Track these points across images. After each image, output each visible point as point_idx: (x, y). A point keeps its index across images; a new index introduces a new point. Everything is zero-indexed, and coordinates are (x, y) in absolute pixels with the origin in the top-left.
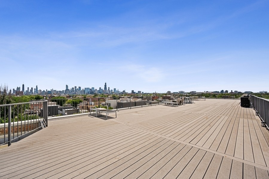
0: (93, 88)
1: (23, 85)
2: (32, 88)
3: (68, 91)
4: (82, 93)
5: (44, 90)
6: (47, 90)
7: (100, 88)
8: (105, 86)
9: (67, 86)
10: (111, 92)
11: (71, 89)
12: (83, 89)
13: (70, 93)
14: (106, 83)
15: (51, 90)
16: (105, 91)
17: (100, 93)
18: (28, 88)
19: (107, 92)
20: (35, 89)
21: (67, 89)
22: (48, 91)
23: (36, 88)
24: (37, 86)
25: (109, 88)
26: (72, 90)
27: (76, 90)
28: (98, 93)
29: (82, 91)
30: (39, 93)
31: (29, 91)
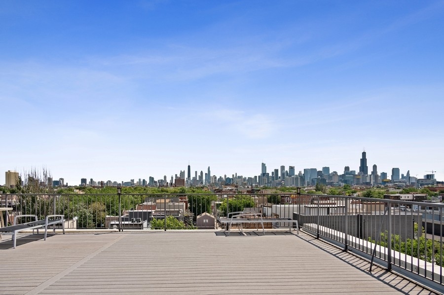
0: (326, 169)
1: (189, 167)
2: (202, 173)
3: (265, 178)
4: (297, 184)
5: (221, 177)
6: (225, 176)
7: (347, 168)
8: (364, 161)
9: (264, 166)
10: (380, 180)
11: (273, 173)
12: (300, 172)
13: (271, 183)
14: (364, 154)
15: (233, 175)
16: (361, 177)
17: (345, 181)
18: (196, 172)
19: (368, 181)
20: (206, 174)
21: (264, 174)
22: (227, 177)
23: (207, 173)
24: (209, 167)
25: (375, 167)
26: (274, 175)
27: (283, 174)
28: (340, 183)
29: (297, 178)
30: (211, 182)
31: (198, 179)
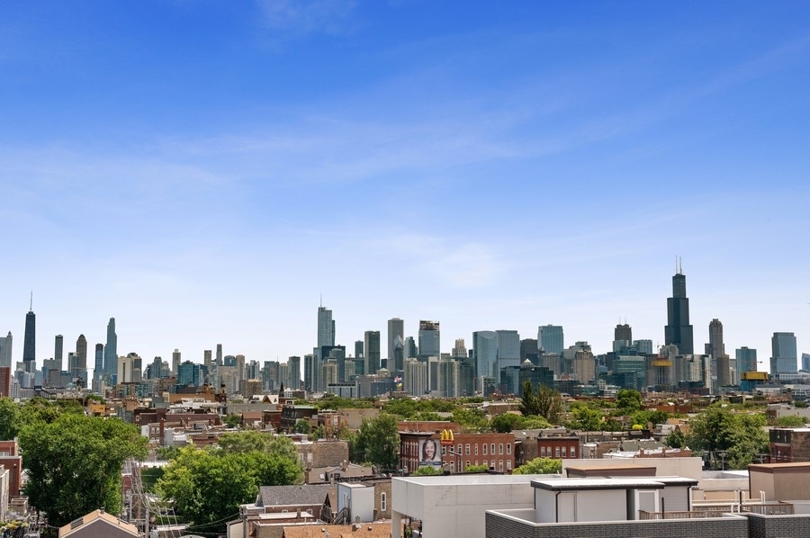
0: (552, 333)
1: (31, 318)
2: (82, 342)
3: (331, 364)
4: (448, 388)
5: (158, 360)
6: (177, 356)
7: (623, 332)
8: (678, 307)
9: (325, 320)
10: (734, 376)
11: (359, 345)
12: (459, 344)
13: (352, 382)
14: (679, 281)
15: (208, 354)
16: (670, 363)
17: (619, 379)
18: (59, 340)
19: (696, 377)
20: (99, 347)
21: (327, 349)
22: (183, 360)
23: (104, 342)
24: (112, 321)
25: (716, 327)
26: (364, 355)
27: (396, 351)
28: (602, 384)
29: (447, 367)
30: (120, 381)
31: (65, 367)
